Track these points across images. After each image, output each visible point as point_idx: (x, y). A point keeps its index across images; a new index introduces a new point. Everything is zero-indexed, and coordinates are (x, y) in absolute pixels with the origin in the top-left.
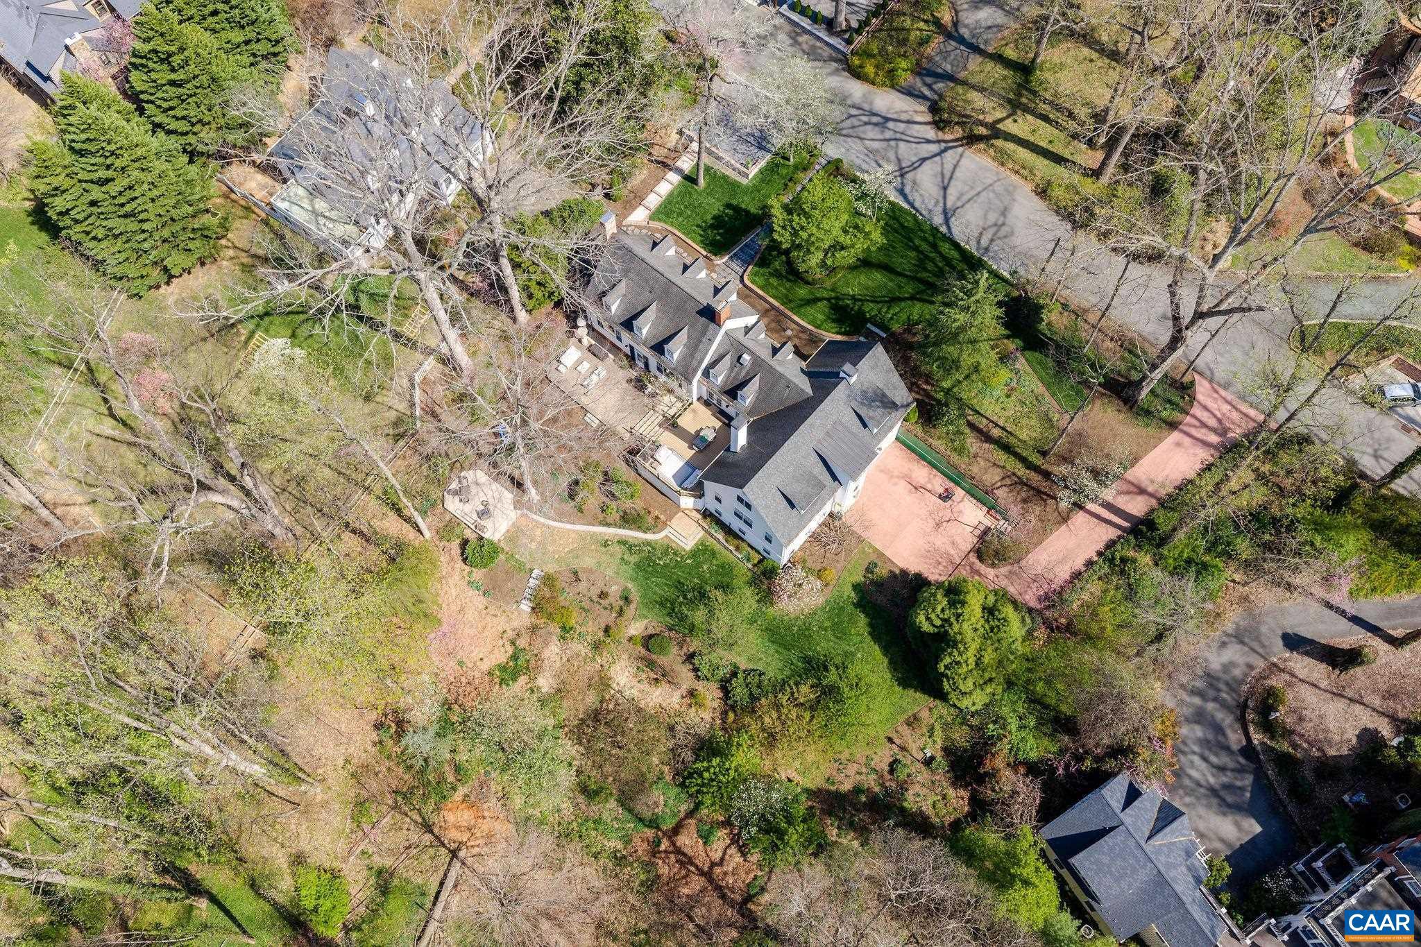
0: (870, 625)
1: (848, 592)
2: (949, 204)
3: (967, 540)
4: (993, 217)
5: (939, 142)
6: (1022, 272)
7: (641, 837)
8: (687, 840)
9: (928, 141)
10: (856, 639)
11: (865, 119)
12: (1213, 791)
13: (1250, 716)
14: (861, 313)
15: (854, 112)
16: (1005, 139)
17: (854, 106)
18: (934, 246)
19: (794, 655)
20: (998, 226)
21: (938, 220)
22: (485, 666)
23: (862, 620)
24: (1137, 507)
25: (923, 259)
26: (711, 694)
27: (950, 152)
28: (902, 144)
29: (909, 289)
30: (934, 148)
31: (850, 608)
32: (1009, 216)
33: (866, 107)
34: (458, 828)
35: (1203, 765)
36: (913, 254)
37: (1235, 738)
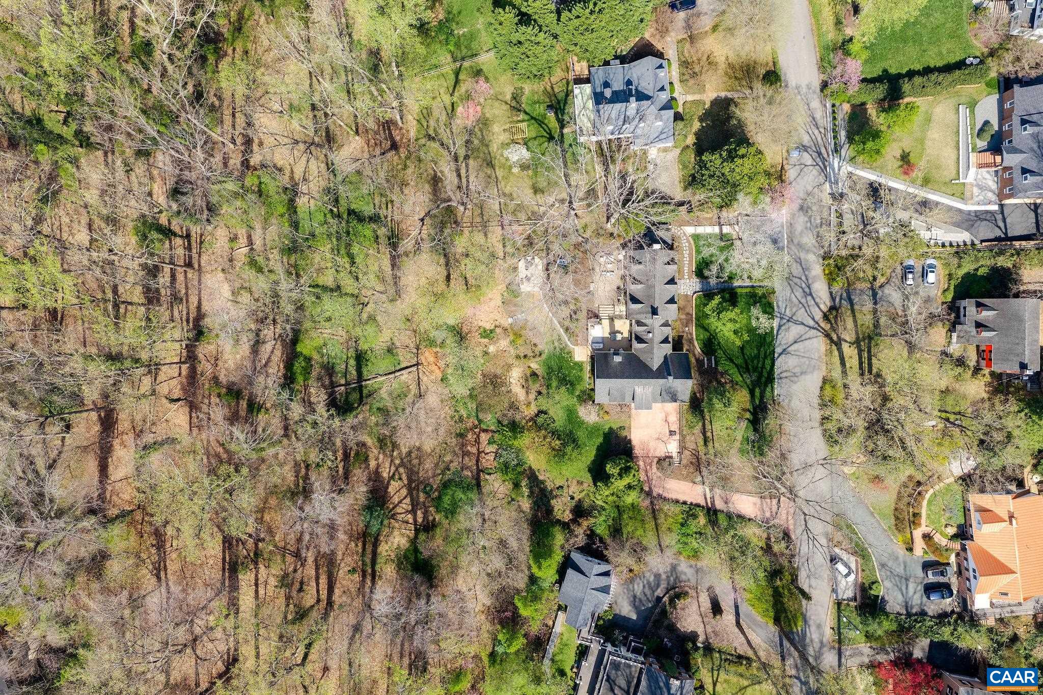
0: (601, 444)
1: (607, 428)
2: (790, 349)
3: (661, 452)
4: (797, 370)
5: (817, 323)
6: (781, 398)
7: (473, 421)
8: (484, 437)
9: (813, 319)
10: (592, 443)
11: (804, 285)
12: (635, 597)
13: (672, 592)
14: (716, 351)
15: (804, 278)
16: (838, 349)
17: (806, 276)
18: (765, 357)
19: (569, 427)
20: (795, 375)
21: (778, 350)
22: (481, 324)
23: (601, 440)
24: (719, 505)
25: (757, 357)
26: (533, 410)
27: (815, 331)
28: (803, 309)
29: (740, 361)
30: (812, 323)
31: (601, 433)
32: (803, 376)
33: (810, 281)
34: (426, 359)
35: (641, 587)
36: (756, 352)
37: (659, 592)
